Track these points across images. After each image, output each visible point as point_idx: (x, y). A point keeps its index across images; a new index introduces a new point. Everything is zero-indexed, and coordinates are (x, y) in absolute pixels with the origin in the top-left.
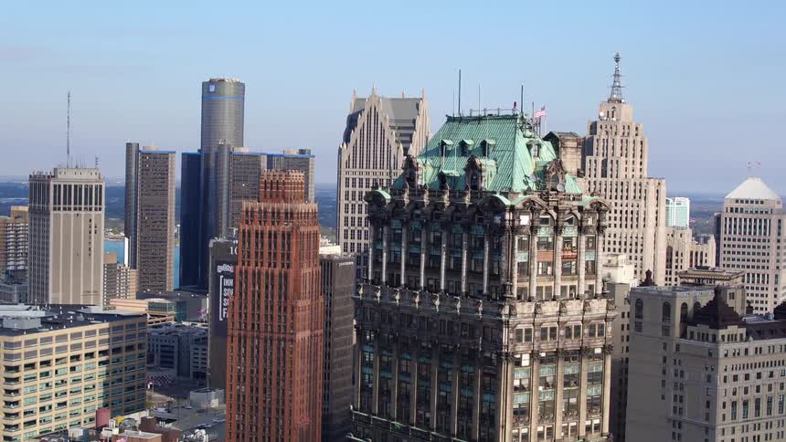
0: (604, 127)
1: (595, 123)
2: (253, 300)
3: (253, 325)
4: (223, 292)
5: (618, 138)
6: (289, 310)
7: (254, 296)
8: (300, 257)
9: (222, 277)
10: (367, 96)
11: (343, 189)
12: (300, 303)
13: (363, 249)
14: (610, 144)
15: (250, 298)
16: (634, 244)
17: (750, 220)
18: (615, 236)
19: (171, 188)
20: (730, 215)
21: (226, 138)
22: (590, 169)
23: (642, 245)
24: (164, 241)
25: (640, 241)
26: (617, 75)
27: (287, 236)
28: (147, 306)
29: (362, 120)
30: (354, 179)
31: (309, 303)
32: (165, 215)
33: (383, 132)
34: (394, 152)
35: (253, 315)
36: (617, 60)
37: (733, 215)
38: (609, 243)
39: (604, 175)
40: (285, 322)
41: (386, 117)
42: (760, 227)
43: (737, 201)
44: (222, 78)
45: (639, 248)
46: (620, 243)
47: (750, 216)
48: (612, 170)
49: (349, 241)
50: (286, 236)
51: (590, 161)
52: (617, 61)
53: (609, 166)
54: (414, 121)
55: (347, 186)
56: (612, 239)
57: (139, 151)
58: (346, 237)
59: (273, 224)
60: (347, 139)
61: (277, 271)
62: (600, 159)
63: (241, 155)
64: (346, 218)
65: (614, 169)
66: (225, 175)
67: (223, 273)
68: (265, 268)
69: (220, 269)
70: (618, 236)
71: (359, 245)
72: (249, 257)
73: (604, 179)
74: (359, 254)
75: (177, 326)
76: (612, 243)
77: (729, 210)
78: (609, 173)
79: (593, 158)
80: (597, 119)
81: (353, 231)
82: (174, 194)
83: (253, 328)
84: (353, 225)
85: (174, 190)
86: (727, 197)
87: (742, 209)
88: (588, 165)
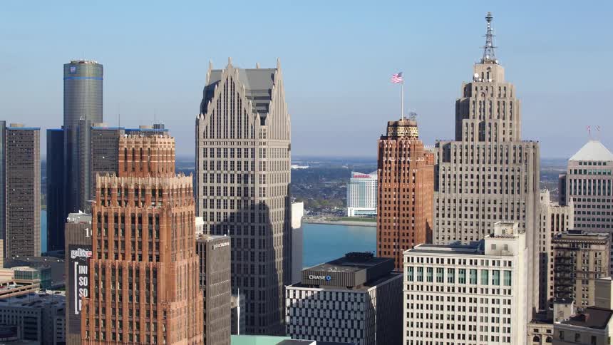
0: (479, 89)
1: (470, 85)
2: (114, 303)
3: (114, 334)
4: (78, 281)
5: (495, 100)
6: (160, 314)
7: (114, 296)
8: (173, 246)
9: (76, 263)
10: (223, 68)
11: (202, 159)
12: (174, 306)
13: (222, 219)
14: (487, 107)
15: (109, 300)
16: (515, 210)
17: (594, 181)
18: (495, 202)
19: (37, 162)
20: (574, 177)
21: (86, 114)
22: (467, 133)
23: (524, 211)
24: (30, 210)
25: (522, 207)
26: (489, 35)
27: (156, 220)
28: (13, 274)
29: (218, 91)
30: (212, 150)
31: (186, 305)
32: (31, 187)
33: (240, 101)
34: (251, 120)
35: (114, 322)
36: (489, 19)
37: (578, 177)
38: (489, 210)
39: (482, 138)
40: (156, 330)
41: (243, 88)
42: (604, 188)
43: (580, 163)
44: (81, 60)
45: (522, 214)
46: (501, 210)
47: (594, 177)
48: (490, 133)
49: (209, 210)
50: (154, 220)
51: (467, 124)
52: (489, 21)
53: (487, 128)
54: (270, 91)
55: (205, 156)
56: (492, 206)
57: (6, 128)
58: (205, 206)
59: (137, 203)
60: (204, 109)
61: (143, 266)
62: (477, 122)
63: (100, 130)
64: (205, 188)
65: (493, 133)
66: (87, 148)
67: (77, 259)
68: (129, 260)
69: (74, 254)
70: (498, 202)
71: (219, 214)
72: (106, 246)
73: (483, 143)
74: (218, 223)
75: (41, 296)
76: (492, 209)
77: (573, 172)
78: (487, 136)
79: (469, 121)
80: (472, 81)
81: (212, 201)
82: (39, 167)
83: (114, 338)
84: (212, 194)
85: (40, 164)
86: (570, 159)
87: (585, 171)
88: (464, 128)
